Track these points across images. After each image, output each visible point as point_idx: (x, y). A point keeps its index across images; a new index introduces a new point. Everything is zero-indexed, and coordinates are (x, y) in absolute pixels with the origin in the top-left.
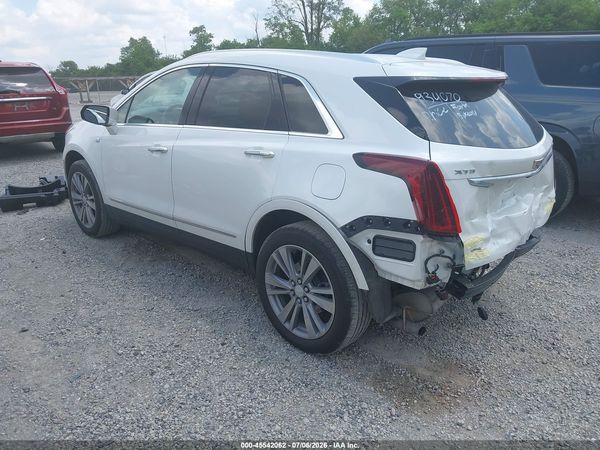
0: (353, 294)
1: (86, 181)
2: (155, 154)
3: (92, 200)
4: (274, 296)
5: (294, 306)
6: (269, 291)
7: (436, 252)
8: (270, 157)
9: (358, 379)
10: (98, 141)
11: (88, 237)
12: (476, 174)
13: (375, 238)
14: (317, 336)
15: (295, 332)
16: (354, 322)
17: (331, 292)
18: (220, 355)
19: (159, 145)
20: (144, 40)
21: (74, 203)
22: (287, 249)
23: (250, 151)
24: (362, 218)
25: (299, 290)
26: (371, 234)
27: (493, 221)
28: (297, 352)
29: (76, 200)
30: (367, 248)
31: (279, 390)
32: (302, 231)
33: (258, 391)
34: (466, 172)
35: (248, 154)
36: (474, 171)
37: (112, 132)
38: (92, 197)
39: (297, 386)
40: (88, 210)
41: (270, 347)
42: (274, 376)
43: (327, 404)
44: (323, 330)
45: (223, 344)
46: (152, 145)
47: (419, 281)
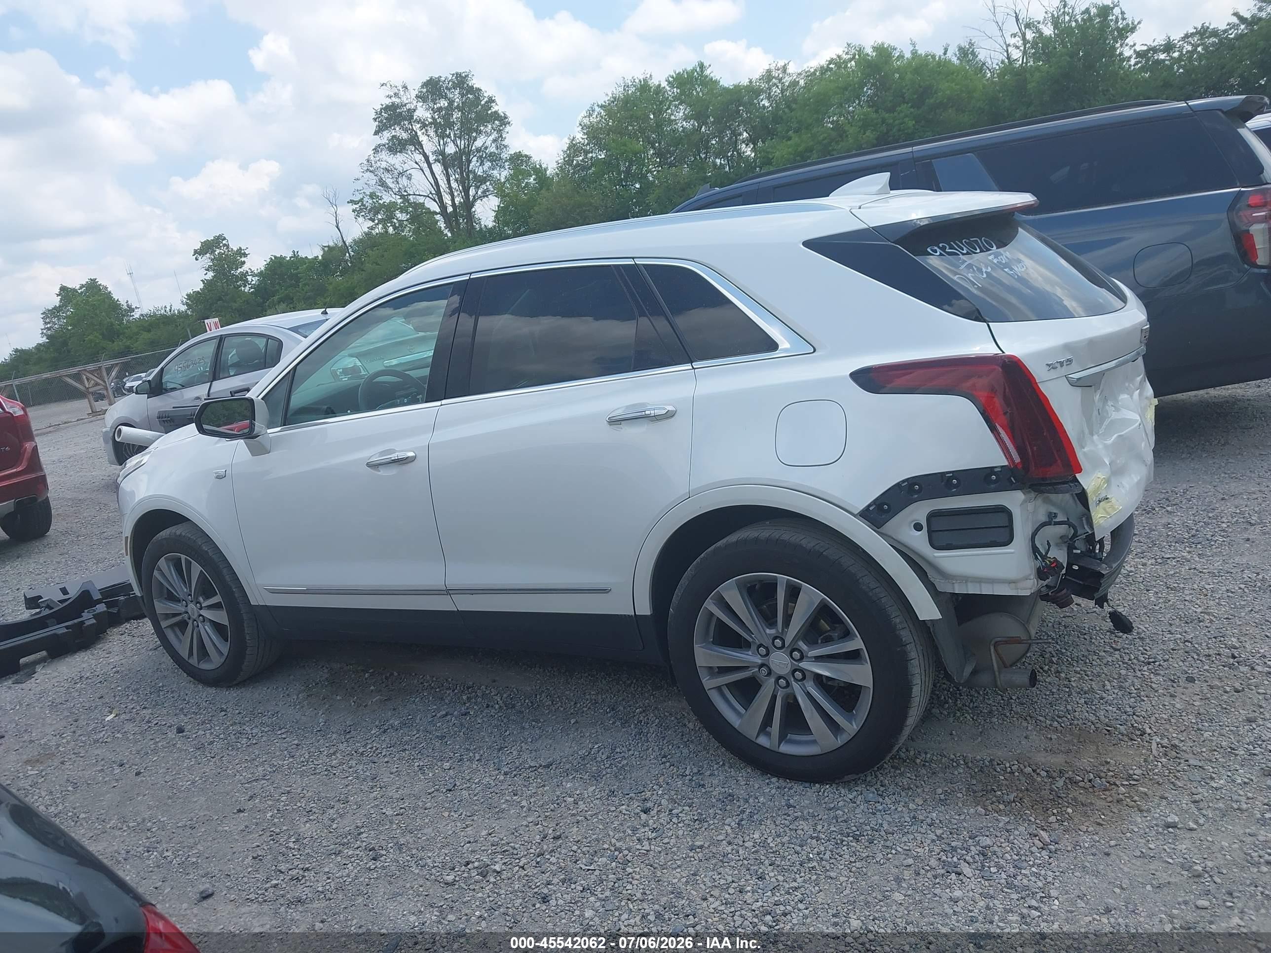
0: (906, 635)
1: (197, 569)
2: (383, 472)
3: (217, 606)
4: (719, 689)
5: (774, 698)
6: (708, 683)
7: (1043, 518)
8: (670, 415)
9: (943, 802)
10: (219, 477)
11: (212, 690)
12: (1075, 366)
13: (932, 516)
14: (840, 741)
15: (785, 748)
16: (916, 691)
17: (857, 643)
18: (654, 830)
19: (392, 451)
20: (93, 286)
21: (164, 624)
22: (740, 586)
23: (619, 413)
24: (898, 485)
25: (780, 662)
26: (920, 511)
27: (1106, 447)
28: (798, 787)
29: (167, 616)
30: (919, 541)
31: (810, 860)
32: (768, 540)
33: (771, 874)
34: (1061, 364)
35: (614, 422)
36: (1070, 361)
37: (258, 450)
38: (217, 599)
39: (839, 844)
40: (207, 630)
41: (742, 793)
42: (786, 839)
43: (915, 858)
44: (851, 727)
45: (646, 811)
46: (373, 453)
47: (1026, 578)
